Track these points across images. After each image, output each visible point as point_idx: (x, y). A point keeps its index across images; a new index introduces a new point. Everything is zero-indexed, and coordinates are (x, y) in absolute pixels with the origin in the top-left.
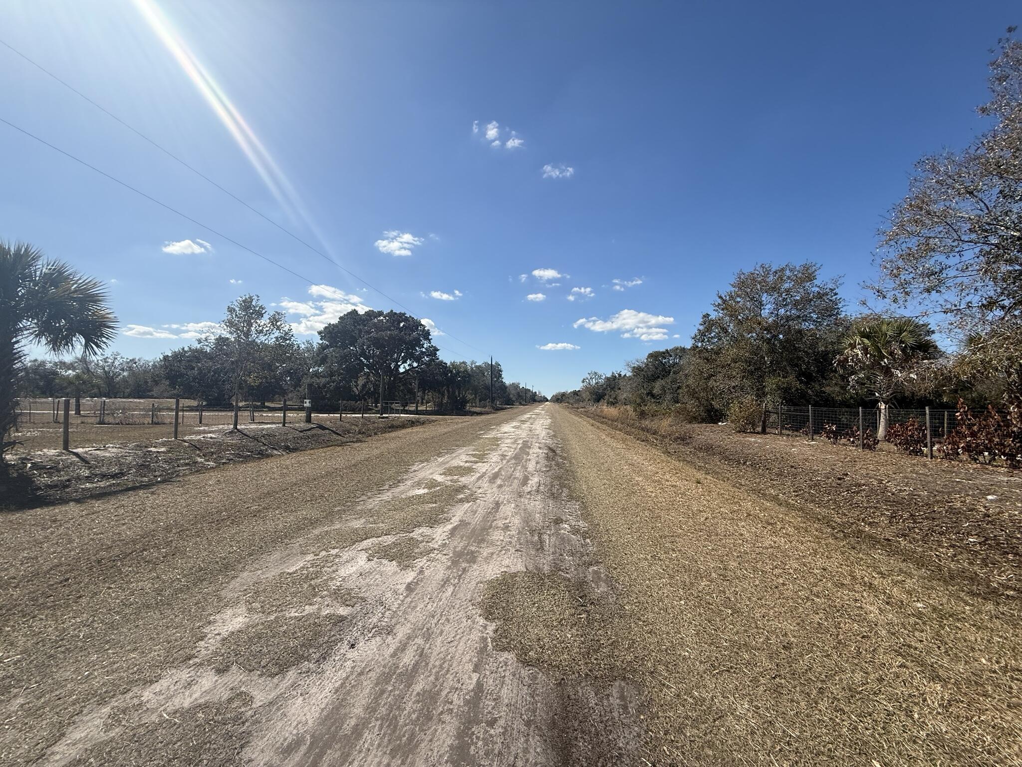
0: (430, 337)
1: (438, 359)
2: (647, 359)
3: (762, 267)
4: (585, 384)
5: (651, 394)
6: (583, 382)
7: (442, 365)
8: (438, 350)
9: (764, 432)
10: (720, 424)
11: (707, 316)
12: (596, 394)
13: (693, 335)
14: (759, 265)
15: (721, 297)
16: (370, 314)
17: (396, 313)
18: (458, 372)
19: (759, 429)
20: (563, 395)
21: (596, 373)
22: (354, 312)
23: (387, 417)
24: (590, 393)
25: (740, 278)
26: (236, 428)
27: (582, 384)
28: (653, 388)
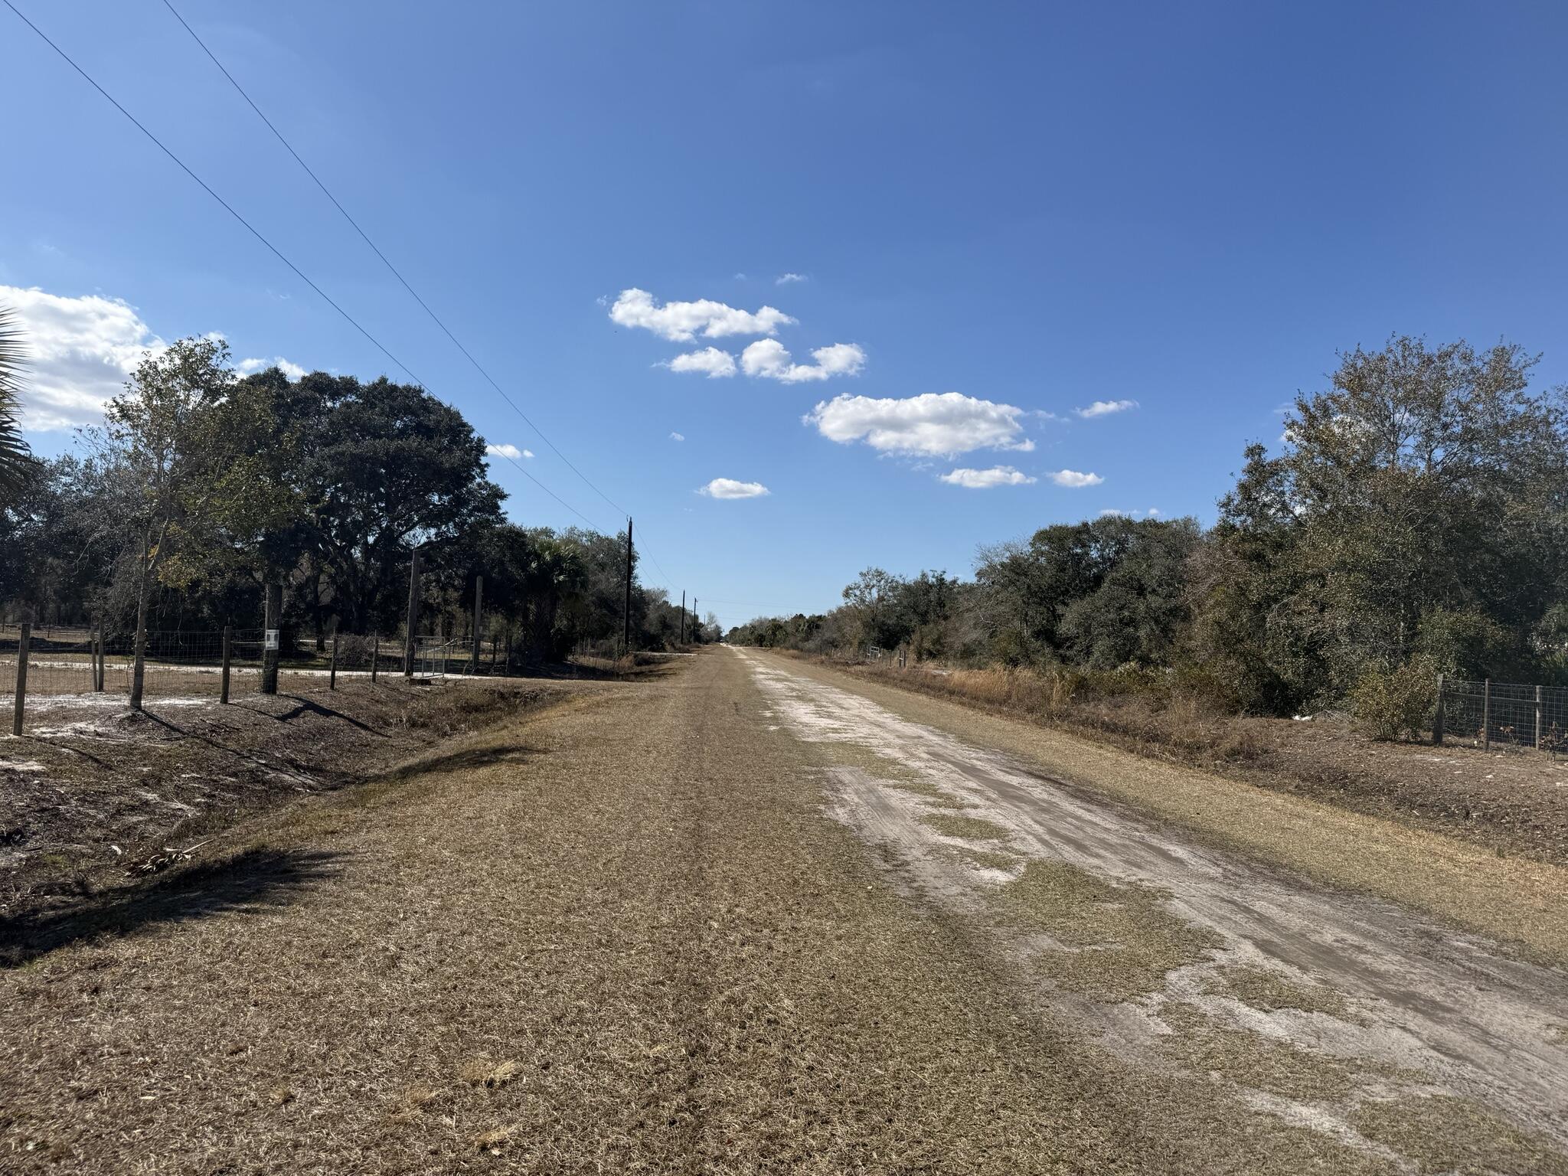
0: (483, 460)
1: (503, 520)
2: (1032, 545)
3: (1404, 344)
4: (851, 601)
5: (1048, 635)
6: (847, 594)
7: (516, 538)
8: (503, 497)
9: (1437, 741)
10: (1297, 718)
11: (1255, 451)
12: (882, 628)
13: (1223, 499)
14: (1399, 338)
15: (1304, 408)
16: (319, 384)
17: (394, 388)
18: (558, 559)
19: (1428, 736)
20: (776, 626)
21: (880, 574)
22: (275, 377)
23: (425, 682)
24: (865, 625)
25: (1354, 366)
26: (139, 708)
27: (841, 602)
28: (1058, 618)
